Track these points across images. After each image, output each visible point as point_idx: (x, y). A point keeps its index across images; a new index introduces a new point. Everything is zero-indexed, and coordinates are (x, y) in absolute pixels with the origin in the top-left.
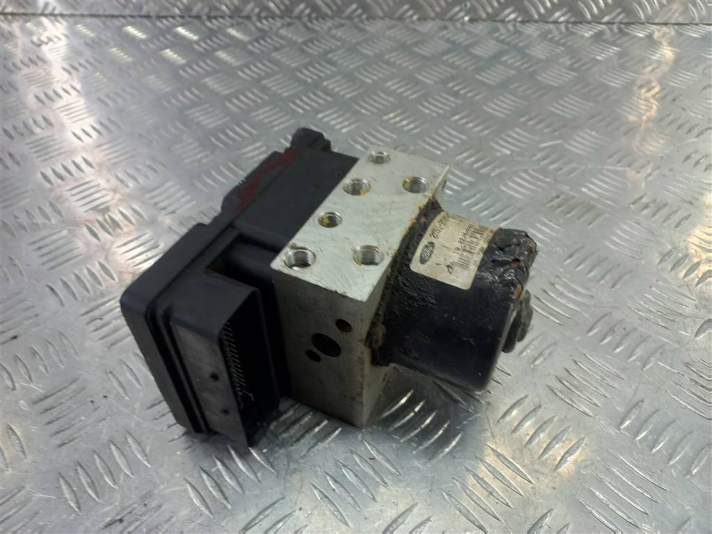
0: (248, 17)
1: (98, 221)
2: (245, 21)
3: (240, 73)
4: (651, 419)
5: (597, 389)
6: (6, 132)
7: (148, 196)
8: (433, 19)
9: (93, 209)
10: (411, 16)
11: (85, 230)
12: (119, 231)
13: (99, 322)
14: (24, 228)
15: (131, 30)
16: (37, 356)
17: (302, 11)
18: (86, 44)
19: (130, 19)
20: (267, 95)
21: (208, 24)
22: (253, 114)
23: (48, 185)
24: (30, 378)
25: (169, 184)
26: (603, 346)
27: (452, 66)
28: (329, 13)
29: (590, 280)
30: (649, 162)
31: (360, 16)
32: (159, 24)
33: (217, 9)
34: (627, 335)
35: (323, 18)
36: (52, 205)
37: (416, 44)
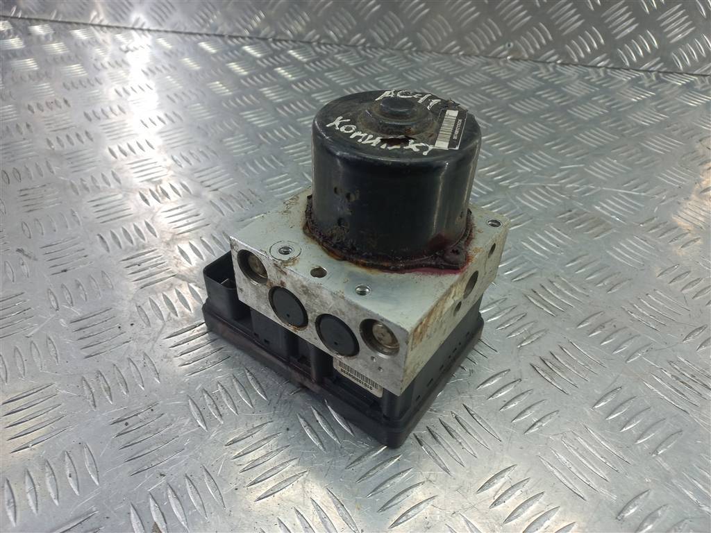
0: (309, 43)
1: (150, 190)
2: (306, 46)
3: (294, 87)
4: (626, 404)
5: (578, 372)
6: (86, 115)
7: (197, 175)
8: (477, 56)
9: (148, 180)
10: (458, 51)
11: (138, 196)
12: (167, 199)
13: (137, 268)
14: (87, 189)
15: (204, 45)
16: (81, 287)
17: (358, 40)
20: (315, 106)
21: (273, 45)
22: (299, 120)
23: (113, 158)
24: (72, 303)
25: (217, 167)
26: (591, 338)
27: (489, 95)
28: (382, 43)
29: (589, 282)
30: (665, 190)
31: (410, 48)
32: (229, 42)
33: (283, 33)
34: (617, 331)
35: (376, 48)
36: (113, 174)
37: (457, 75)
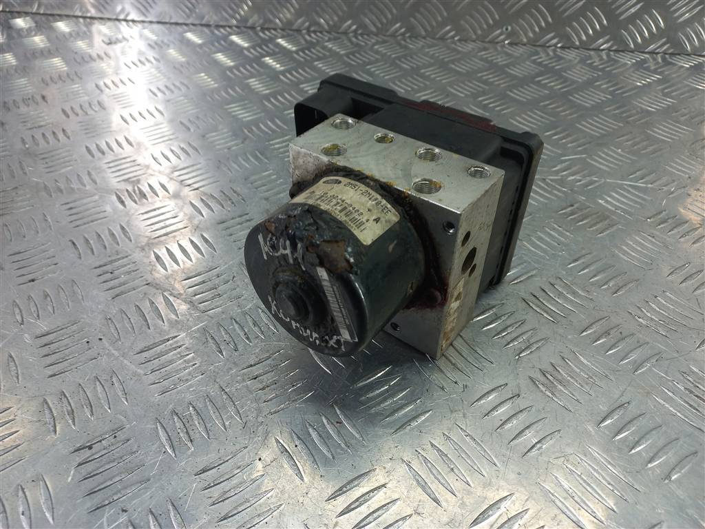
0: (298, 31)
1: (127, 191)
2: (295, 34)
3: (282, 77)
4: (635, 422)
5: (582, 386)
6: (64, 111)
8: (474, 41)
10: (453, 37)
11: (114, 197)
12: (145, 200)
13: (109, 276)
14: (61, 191)
15: (190, 35)
16: (48, 298)
17: (350, 27)
18: (149, 45)
19: (191, 26)
21: (261, 34)
23: (90, 157)
24: (38, 316)
26: (595, 346)
28: (374, 29)
29: (592, 284)
31: (403, 34)
32: (216, 32)
33: (271, 21)
34: (623, 339)
35: (368, 35)
36: (89, 174)
37: (452, 62)
